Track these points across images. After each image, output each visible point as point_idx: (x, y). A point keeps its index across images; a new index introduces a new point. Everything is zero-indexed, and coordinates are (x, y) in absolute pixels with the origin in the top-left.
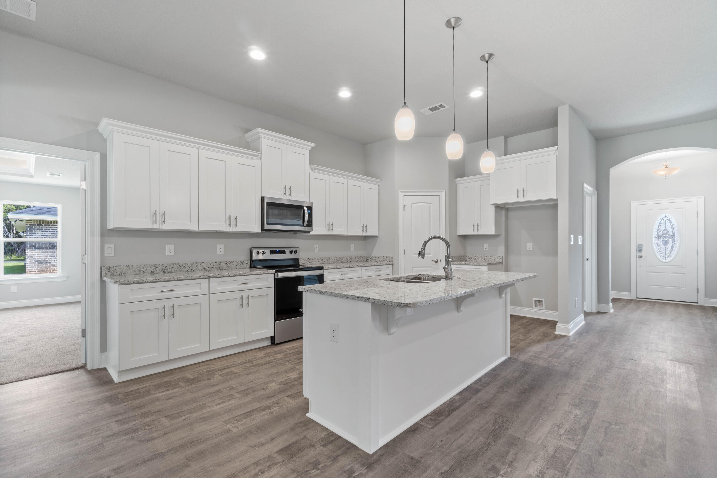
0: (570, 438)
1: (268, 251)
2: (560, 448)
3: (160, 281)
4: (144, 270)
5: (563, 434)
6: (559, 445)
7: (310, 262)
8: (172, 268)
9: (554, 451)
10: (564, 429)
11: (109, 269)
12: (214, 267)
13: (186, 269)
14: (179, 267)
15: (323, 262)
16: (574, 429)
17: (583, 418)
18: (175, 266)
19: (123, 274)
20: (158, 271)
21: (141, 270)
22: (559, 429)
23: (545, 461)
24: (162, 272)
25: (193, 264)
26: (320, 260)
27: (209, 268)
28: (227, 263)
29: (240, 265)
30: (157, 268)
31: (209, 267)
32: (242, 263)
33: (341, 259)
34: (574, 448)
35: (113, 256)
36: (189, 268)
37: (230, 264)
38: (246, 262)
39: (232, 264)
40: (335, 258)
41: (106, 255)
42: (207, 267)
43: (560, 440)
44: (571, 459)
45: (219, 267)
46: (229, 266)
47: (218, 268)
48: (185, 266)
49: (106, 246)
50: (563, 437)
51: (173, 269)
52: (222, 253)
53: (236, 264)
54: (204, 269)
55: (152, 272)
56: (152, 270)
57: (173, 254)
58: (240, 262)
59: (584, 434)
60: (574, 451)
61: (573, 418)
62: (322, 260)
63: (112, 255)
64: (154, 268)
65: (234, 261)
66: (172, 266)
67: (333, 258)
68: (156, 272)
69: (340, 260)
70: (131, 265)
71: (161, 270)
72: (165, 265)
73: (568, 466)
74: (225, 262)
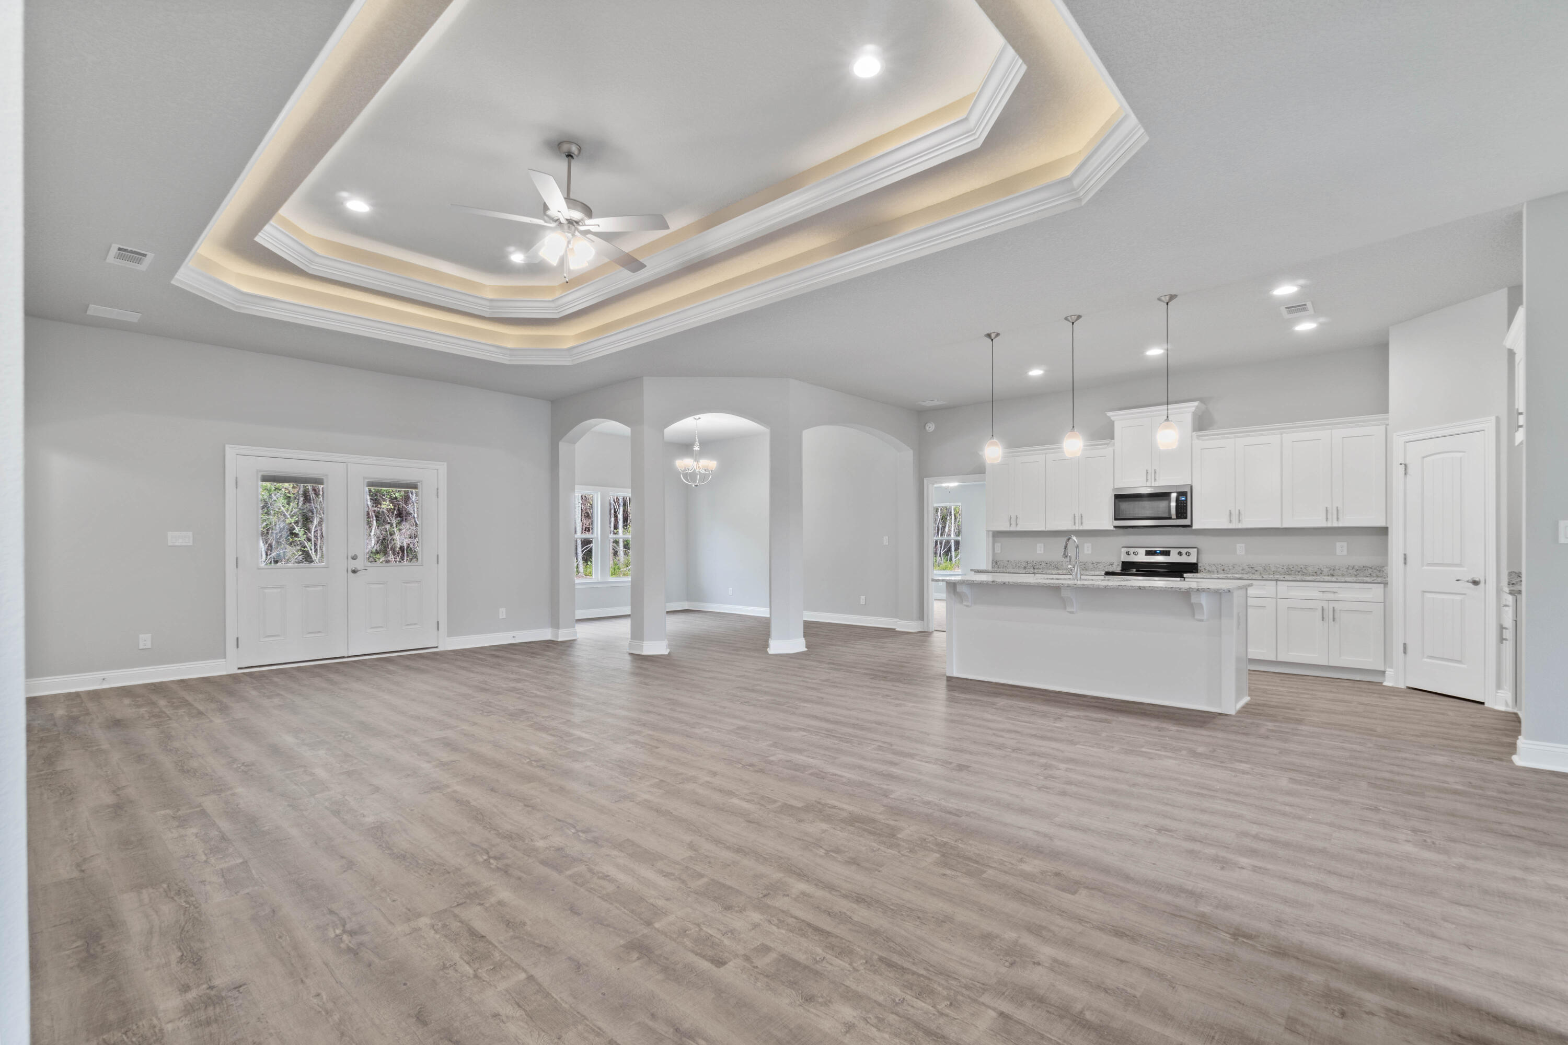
1: (1143, 551)
3: (997, 573)
7: (1223, 570)
15: (1254, 572)
20: (1029, 567)
26: (1246, 567)
32: (1112, 565)
38: (1116, 564)
41: (996, 551)
52: (1090, 552)
62: (1252, 568)
63: (1000, 552)
69: (1299, 570)
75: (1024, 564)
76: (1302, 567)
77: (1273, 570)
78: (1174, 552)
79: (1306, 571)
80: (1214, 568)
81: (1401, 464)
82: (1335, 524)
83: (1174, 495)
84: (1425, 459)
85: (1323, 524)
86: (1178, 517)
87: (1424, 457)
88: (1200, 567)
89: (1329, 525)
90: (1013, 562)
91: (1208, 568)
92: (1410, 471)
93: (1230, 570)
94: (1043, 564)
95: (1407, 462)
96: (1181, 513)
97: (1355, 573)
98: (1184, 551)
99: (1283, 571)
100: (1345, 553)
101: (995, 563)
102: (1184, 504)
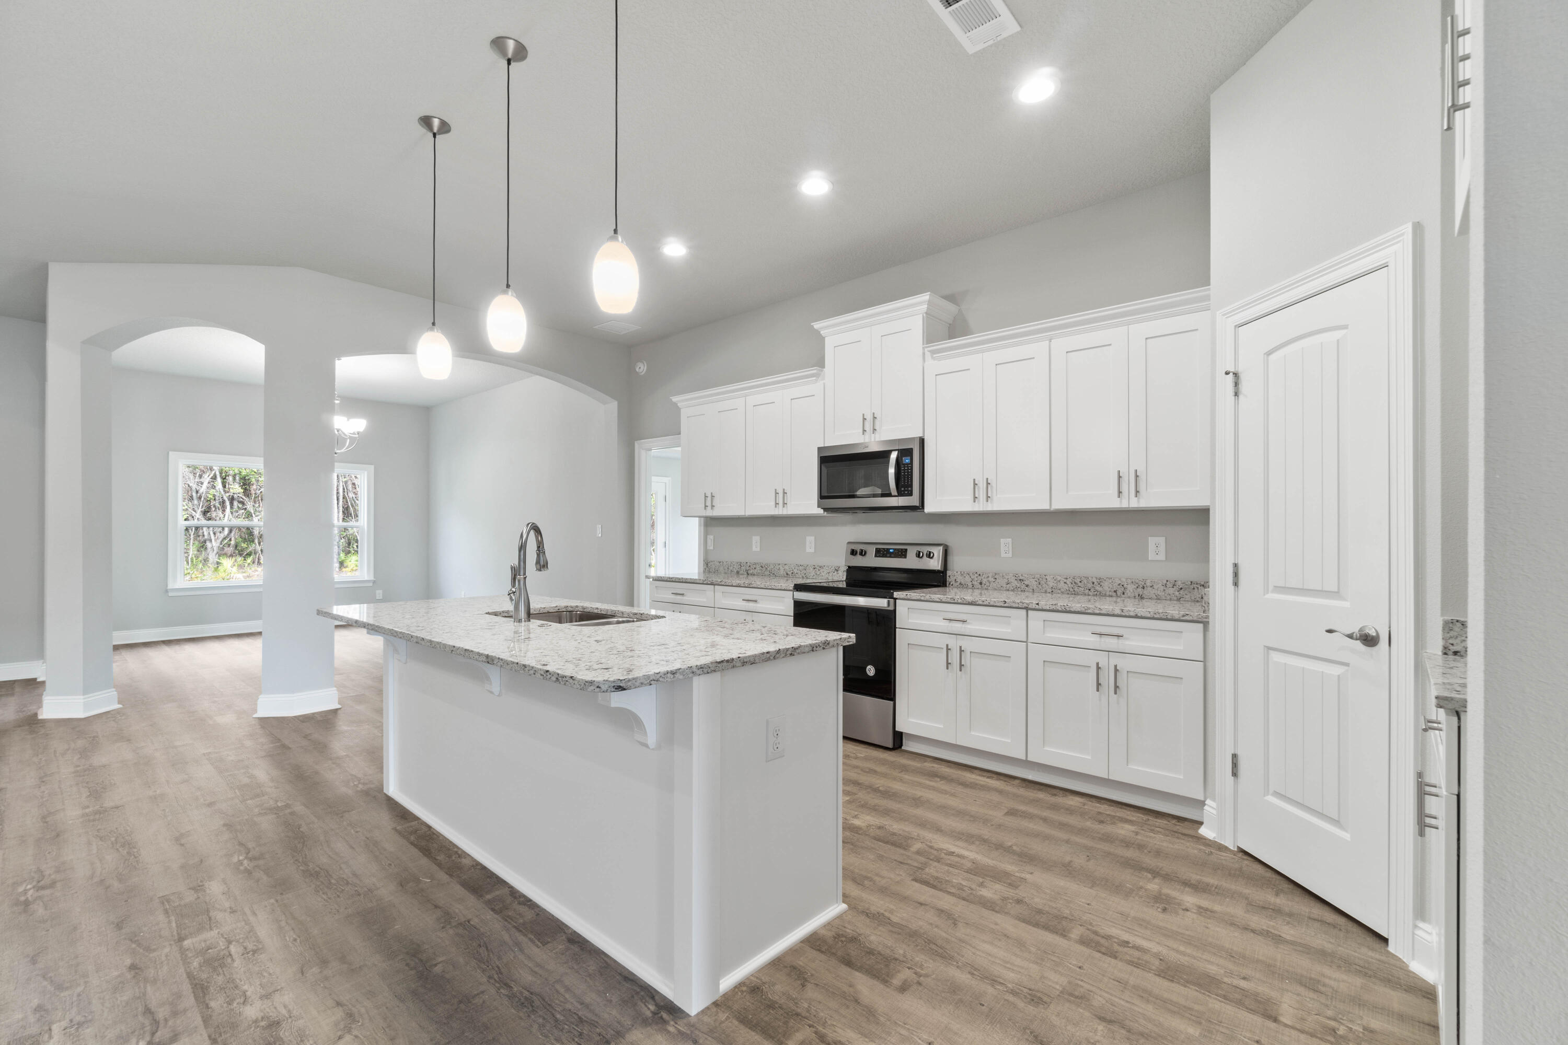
0: (210, 951)
1: (872, 551)
2: (208, 927)
5: (228, 948)
6: (214, 929)
7: (981, 583)
9: (213, 918)
10: (235, 956)
12: (799, 572)
16: (221, 971)
17: (225, 1005)
22: (245, 948)
23: (211, 902)
26: (1012, 580)
33: (1093, 583)
34: (186, 943)
39: (821, 570)
40: (1067, 579)
41: (708, 548)
43: (222, 935)
44: (177, 927)
49: (708, 536)
50: (222, 944)
54: (787, 574)
59: (190, 976)
60: (181, 939)
61: (246, 987)
62: (1020, 580)
66: (755, 566)
67: (1059, 578)
69: (1090, 586)
73: (173, 918)
75: (736, 568)
76: (1094, 580)
77: (1051, 584)
78: (911, 552)
79: (1098, 588)
80: (968, 579)
81: (1227, 373)
82: (1134, 503)
83: (894, 455)
84: (1273, 357)
85: (1112, 502)
86: (900, 494)
87: (1269, 353)
88: (949, 576)
89: (1124, 504)
90: (725, 563)
91: (960, 579)
92: (1244, 387)
93: (990, 583)
94: (758, 567)
95: (1240, 369)
96: (904, 486)
97: (1177, 593)
98: (925, 550)
99: (1066, 587)
100: (1162, 557)
101: (708, 565)
102: (908, 469)
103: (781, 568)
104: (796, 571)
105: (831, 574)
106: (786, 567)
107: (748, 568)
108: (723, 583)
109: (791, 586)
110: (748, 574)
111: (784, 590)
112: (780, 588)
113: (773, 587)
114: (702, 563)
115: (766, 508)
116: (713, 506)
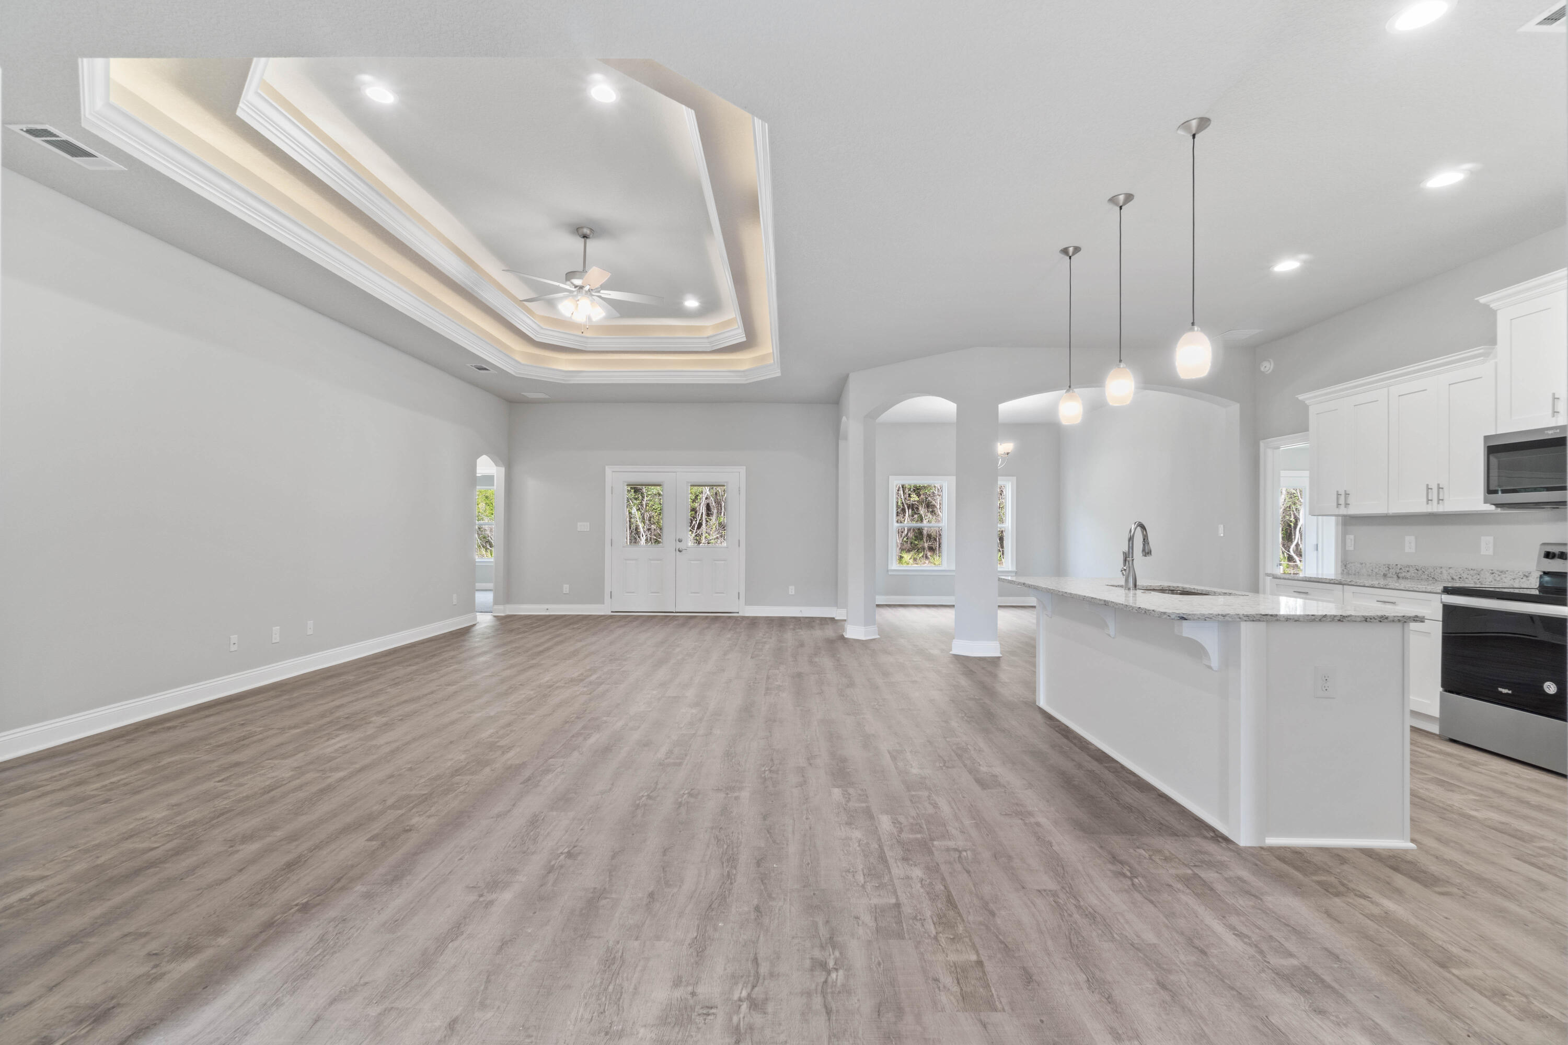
4: (1377, 570)
8: (1408, 571)
11: (1346, 566)
12: (1470, 577)
13: (1426, 577)
14: (1416, 571)
18: (1411, 569)
19: (1357, 574)
21: (1374, 570)
24: (1395, 576)
25: (1435, 569)
27: (1460, 578)
28: (1493, 573)
29: (1522, 580)
30: (1390, 570)
31: (1460, 576)
35: (1353, 549)
36: (1430, 575)
37: (1499, 575)
39: (1503, 576)
42: (1457, 576)
45: (1479, 579)
46: (1498, 579)
47: (1476, 581)
48: (1424, 570)
49: (1347, 536)
51: (1409, 573)
53: (1514, 577)
54: (1453, 579)
55: (1385, 575)
56: (1385, 573)
57: (1413, 550)
58: (1521, 573)
64: (1387, 569)
65: (1507, 571)
66: (1407, 569)
68: (1389, 575)
70: (1364, 563)
71: (1394, 573)
72: (1399, 567)
74: (1491, 571)
103: (1444, 572)
104: (1465, 576)
105: (1517, 581)
106: (1451, 571)
107: (1398, 571)
108: (1353, 583)
109: (1440, 588)
110: (1398, 577)
111: (1430, 592)
112: (1424, 590)
113: (1415, 589)
114: (1340, 563)
115: (1418, 506)
116: (1347, 505)
